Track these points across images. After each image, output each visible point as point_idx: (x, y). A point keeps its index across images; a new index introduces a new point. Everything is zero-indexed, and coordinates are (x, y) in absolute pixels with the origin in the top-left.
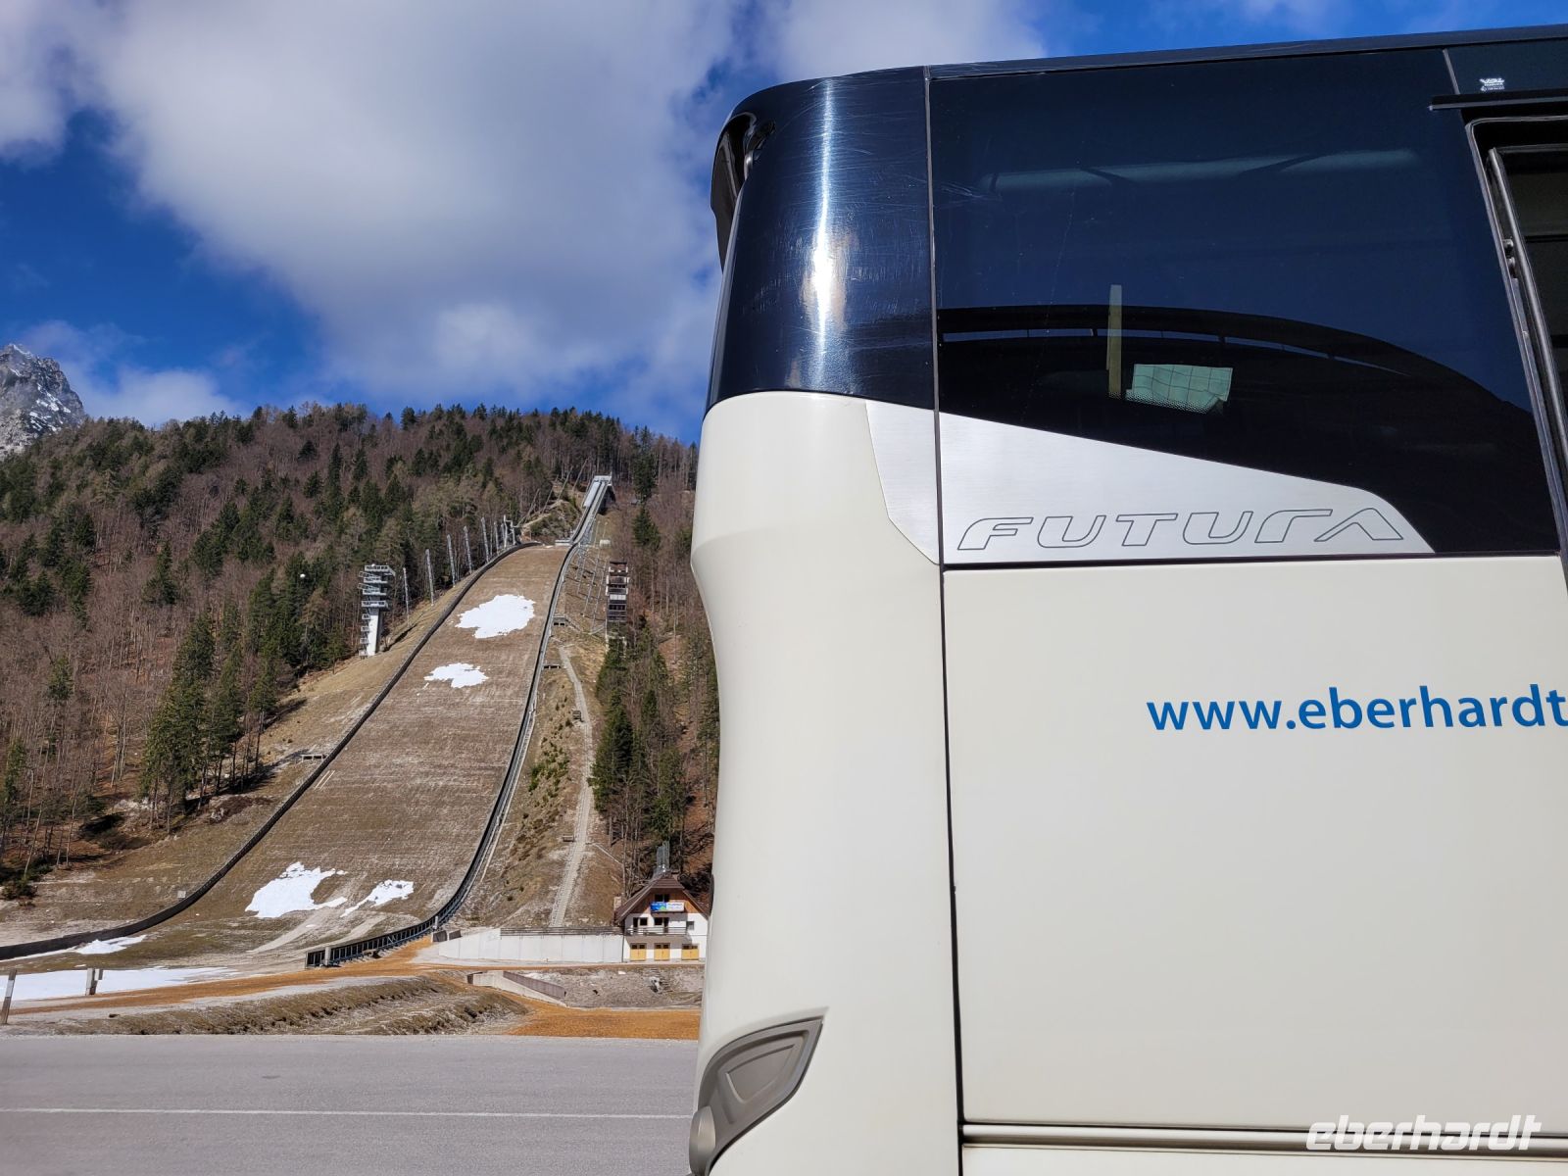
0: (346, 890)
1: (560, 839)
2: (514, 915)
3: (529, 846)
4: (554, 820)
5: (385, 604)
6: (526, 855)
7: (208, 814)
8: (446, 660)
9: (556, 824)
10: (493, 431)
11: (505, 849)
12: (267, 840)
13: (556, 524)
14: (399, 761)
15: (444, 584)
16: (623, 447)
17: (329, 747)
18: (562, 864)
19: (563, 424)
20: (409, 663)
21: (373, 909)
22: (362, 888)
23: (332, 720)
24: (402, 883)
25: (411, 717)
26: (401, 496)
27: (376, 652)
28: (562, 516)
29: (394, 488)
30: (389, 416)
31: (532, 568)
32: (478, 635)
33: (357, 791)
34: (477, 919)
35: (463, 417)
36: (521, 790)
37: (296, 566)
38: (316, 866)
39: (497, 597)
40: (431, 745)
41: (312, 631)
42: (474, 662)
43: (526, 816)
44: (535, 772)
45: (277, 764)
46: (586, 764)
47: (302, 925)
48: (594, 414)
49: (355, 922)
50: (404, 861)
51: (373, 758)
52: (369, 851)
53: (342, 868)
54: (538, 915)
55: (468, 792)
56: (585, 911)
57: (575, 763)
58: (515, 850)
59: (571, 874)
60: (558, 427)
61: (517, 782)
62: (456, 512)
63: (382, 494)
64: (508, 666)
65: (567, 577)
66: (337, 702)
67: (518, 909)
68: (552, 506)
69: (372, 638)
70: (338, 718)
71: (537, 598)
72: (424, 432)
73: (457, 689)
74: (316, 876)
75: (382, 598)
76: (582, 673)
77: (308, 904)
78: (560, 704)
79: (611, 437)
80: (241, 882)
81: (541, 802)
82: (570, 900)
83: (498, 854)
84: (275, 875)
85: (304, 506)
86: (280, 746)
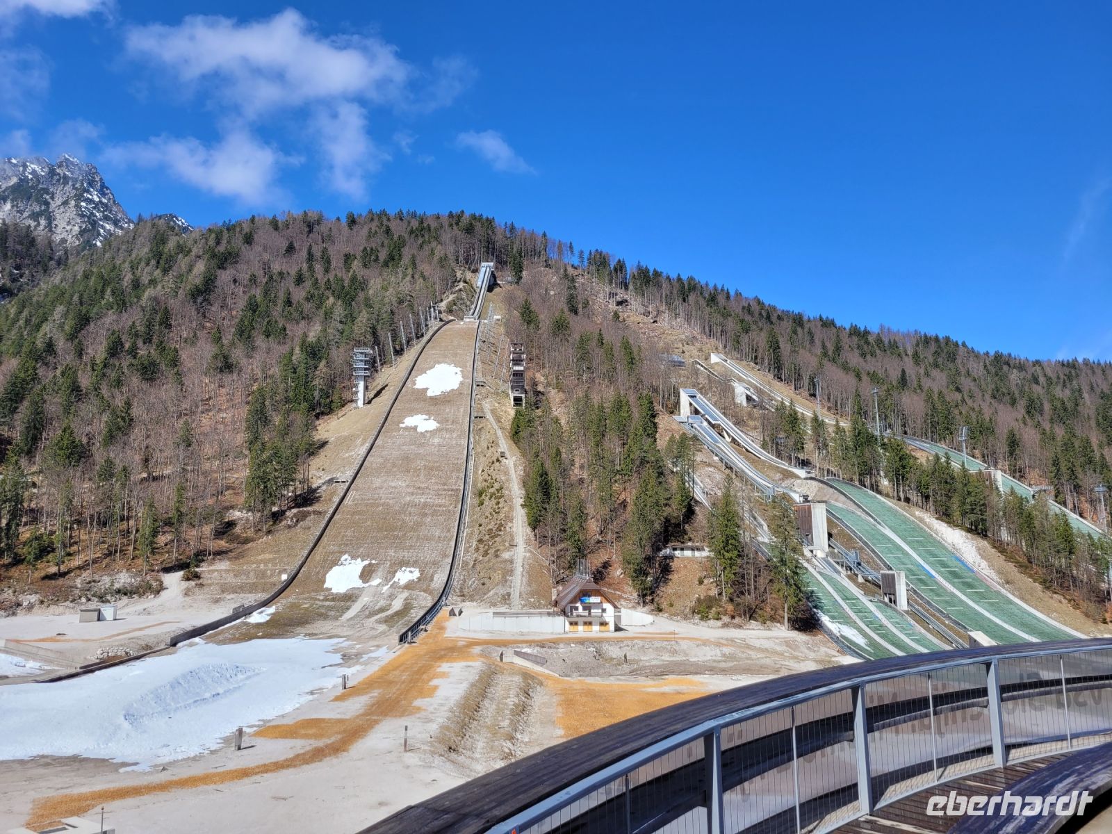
0: (380, 573)
1: (507, 544)
2: (488, 595)
3: (486, 547)
4: (500, 530)
5: (368, 373)
6: (486, 553)
7: (285, 522)
8: (412, 412)
9: (502, 533)
10: (412, 232)
11: (470, 547)
12: (324, 539)
13: (461, 302)
14: (393, 484)
15: (399, 352)
16: (499, 239)
17: (349, 474)
18: (512, 562)
19: (457, 224)
20: (388, 415)
21: (399, 587)
22: (389, 572)
23: (347, 455)
24: (412, 569)
25: (395, 453)
26: (359, 285)
27: (364, 404)
28: (464, 295)
29: (354, 279)
30: (338, 219)
31: (456, 343)
32: (430, 394)
33: (372, 505)
34: (463, 596)
35: (389, 220)
36: (473, 506)
37: (303, 345)
38: (358, 557)
39: (437, 365)
40: (411, 473)
41: (321, 390)
42: (429, 413)
43: (480, 525)
44: (480, 494)
45: (320, 487)
46: (516, 493)
47: (360, 599)
48: (477, 215)
49: (392, 597)
50: (410, 554)
51: (377, 482)
52: (387, 547)
53: (373, 559)
54: (503, 596)
55: (440, 506)
56: (532, 594)
57: (506, 490)
58: (477, 549)
59: (519, 570)
60: (455, 227)
61: (470, 501)
62: (401, 302)
63: (346, 283)
64: (451, 417)
65: (480, 349)
66: (348, 441)
67: (490, 591)
68: (457, 288)
69: (361, 395)
70: (351, 454)
71: (463, 366)
72: (364, 232)
73: (421, 433)
74: (359, 565)
75: (365, 369)
76: (500, 422)
77: (359, 584)
78: (490, 445)
79: (490, 232)
80: (316, 567)
81: (489, 515)
82: (521, 587)
83: (466, 550)
84: (335, 563)
85: (299, 294)
86: (317, 473)
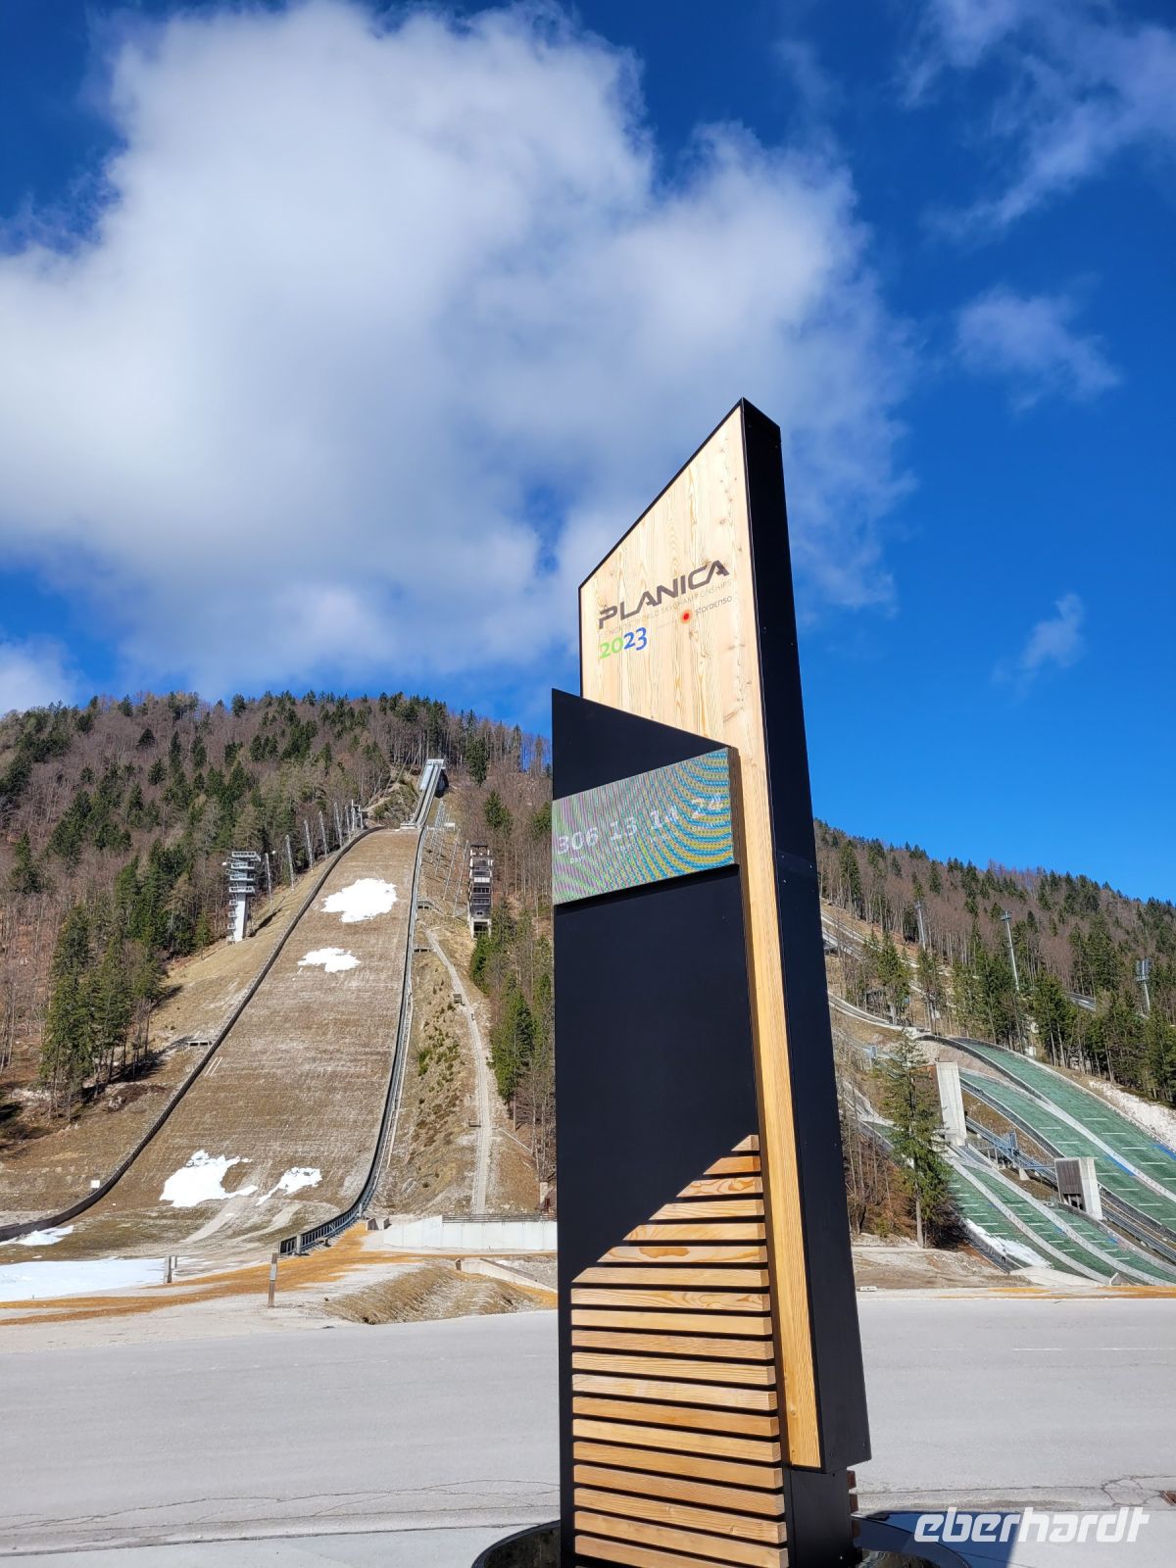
0: (254, 1178)
1: (465, 1125)
2: (433, 1202)
3: (431, 1132)
4: (454, 1105)
5: (252, 890)
6: (431, 1141)
7: (105, 1103)
8: (318, 944)
9: (457, 1109)
10: (326, 717)
11: (405, 1135)
12: (167, 1128)
13: (396, 807)
14: (284, 1047)
15: (302, 868)
16: (452, 730)
17: (214, 1033)
18: (472, 1149)
19: (393, 708)
20: (280, 948)
21: (286, 1197)
22: (270, 1175)
23: (212, 1006)
24: (309, 1170)
25: (290, 1003)
26: (244, 782)
27: (244, 937)
28: (401, 800)
29: (238, 774)
30: (220, 703)
31: (387, 852)
32: (346, 919)
33: (248, 1077)
34: (393, 1206)
35: (294, 703)
36: (410, 1075)
37: (156, 855)
38: (220, 1154)
39: (358, 881)
40: (313, 1030)
41: (178, 918)
42: (344, 946)
43: (422, 1102)
44: (422, 1057)
45: (164, 1051)
46: (480, 1050)
47: (220, 1214)
48: (422, 699)
49: (273, 1211)
50: (307, 1148)
51: (258, 1044)
52: (269, 1138)
53: (246, 1156)
54: (459, 1201)
55: (358, 1077)
56: (505, 1198)
57: (464, 1047)
58: (416, 1137)
59: (483, 1161)
60: (389, 712)
61: (404, 1068)
62: (307, 798)
63: (226, 781)
64: (378, 950)
65: (424, 860)
66: (213, 988)
67: (436, 1195)
68: (391, 790)
69: (239, 924)
70: (218, 1004)
71: (398, 882)
72: (258, 718)
73: (331, 974)
74: (222, 1165)
75: (249, 884)
76: (452, 956)
77: (220, 1193)
78: (437, 988)
79: (440, 721)
80: (148, 1171)
81: (436, 1086)
82: (488, 1187)
83: (399, 1140)
84: (181, 1163)
85: (153, 794)
86: (161, 1032)
